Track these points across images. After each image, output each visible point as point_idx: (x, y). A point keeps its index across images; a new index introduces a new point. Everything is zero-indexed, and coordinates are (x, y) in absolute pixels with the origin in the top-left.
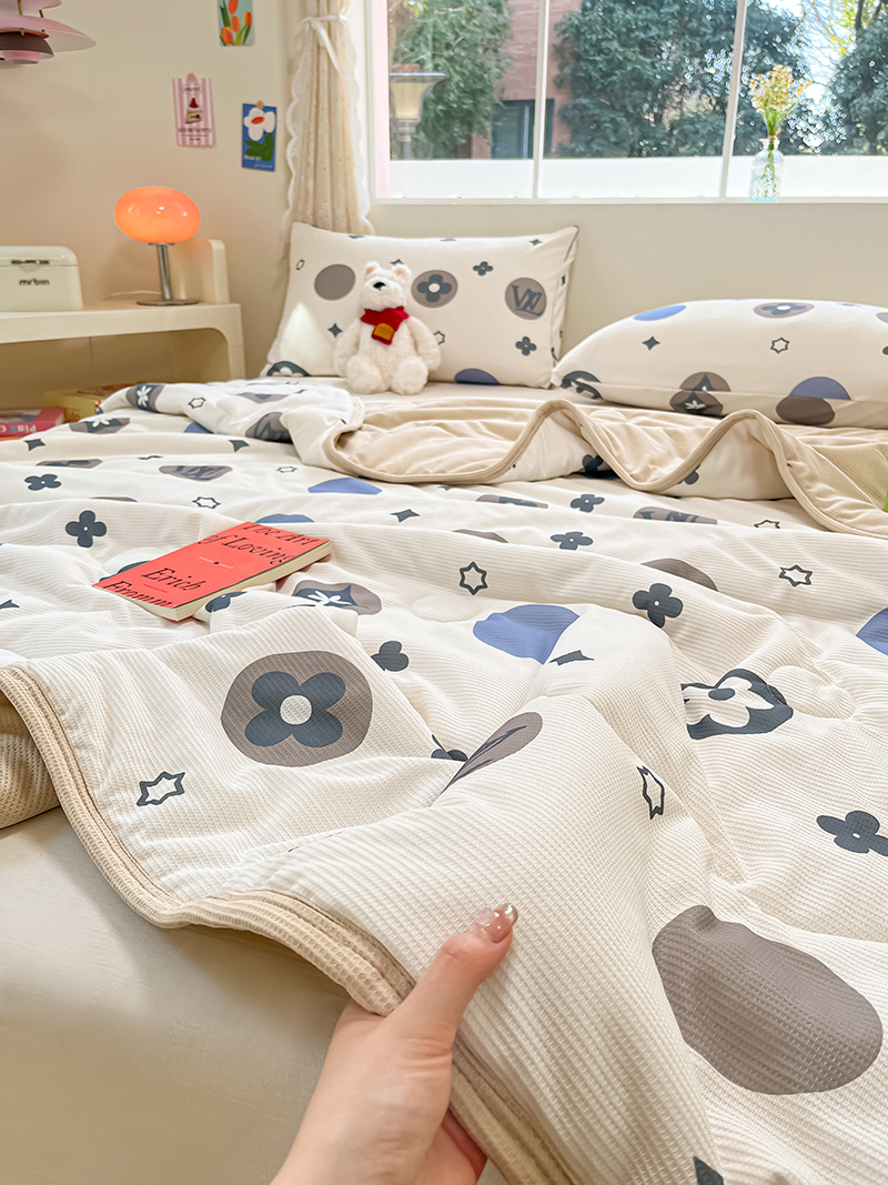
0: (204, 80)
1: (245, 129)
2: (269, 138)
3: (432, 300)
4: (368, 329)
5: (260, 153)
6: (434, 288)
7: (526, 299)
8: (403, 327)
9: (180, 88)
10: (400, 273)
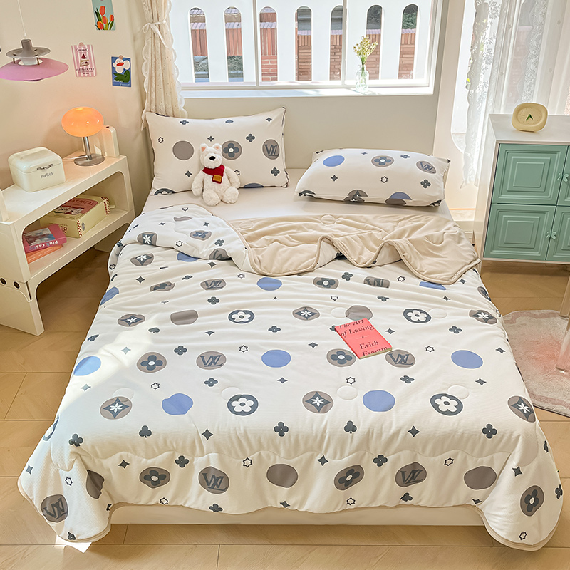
0: (88, 46)
1: (114, 69)
2: (127, 73)
4: (210, 177)
5: (123, 79)
6: (231, 150)
7: (271, 150)
9: (76, 50)
10: (217, 148)
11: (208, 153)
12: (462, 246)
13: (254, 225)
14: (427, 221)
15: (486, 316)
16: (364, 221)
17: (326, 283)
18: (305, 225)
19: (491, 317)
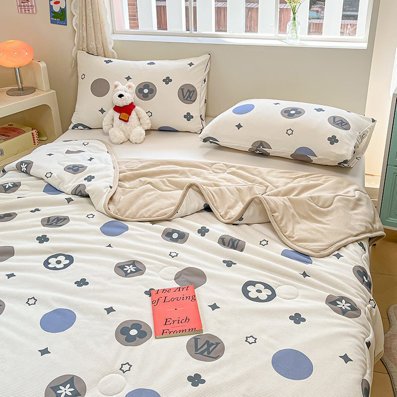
1: (51, 7)
2: (63, 11)
3: (146, 97)
4: (117, 115)
5: (59, 17)
6: (146, 91)
7: (187, 94)
8: (133, 113)
10: (130, 87)
11: (118, 90)
12: (356, 214)
13: (140, 165)
14: (325, 182)
15: (346, 306)
16: (256, 173)
17: (175, 236)
18: (190, 171)
19: (354, 308)
